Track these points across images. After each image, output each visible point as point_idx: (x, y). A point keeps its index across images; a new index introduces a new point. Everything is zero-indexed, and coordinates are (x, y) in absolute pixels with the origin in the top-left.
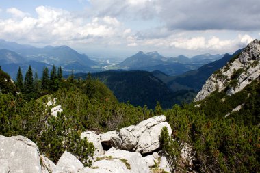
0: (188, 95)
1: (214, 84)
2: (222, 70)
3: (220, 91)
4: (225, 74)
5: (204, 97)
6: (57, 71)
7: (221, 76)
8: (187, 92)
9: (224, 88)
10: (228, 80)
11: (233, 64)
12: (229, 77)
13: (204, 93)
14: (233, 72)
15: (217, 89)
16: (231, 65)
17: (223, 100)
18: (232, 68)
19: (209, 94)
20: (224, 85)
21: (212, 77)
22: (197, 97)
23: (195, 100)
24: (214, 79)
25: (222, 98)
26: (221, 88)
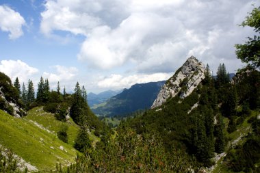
1: (168, 92)
3: (173, 96)
4: (174, 83)
5: (160, 104)
7: (171, 85)
9: (176, 94)
10: (178, 88)
11: (178, 75)
12: (178, 85)
13: (160, 100)
14: (179, 81)
15: (171, 95)
17: (180, 102)
18: (178, 78)
19: (165, 100)
20: (175, 92)
21: (165, 86)
22: (154, 104)
23: (152, 107)
24: (167, 88)
25: (177, 101)
26: (174, 94)
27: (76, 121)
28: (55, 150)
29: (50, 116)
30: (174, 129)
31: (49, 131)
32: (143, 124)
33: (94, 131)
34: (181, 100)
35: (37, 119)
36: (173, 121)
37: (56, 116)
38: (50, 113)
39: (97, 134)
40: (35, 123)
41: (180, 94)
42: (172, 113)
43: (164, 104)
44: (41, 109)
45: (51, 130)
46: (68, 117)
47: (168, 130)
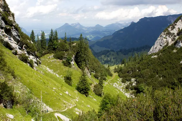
0: (110, 54)
1: (165, 40)
2: (170, 29)
3: (170, 44)
4: (172, 32)
5: (157, 51)
6: (54, 33)
7: (169, 34)
8: (108, 51)
9: (173, 42)
10: (175, 36)
11: (177, 24)
12: (176, 34)
13: (157, 47)
14: (178, 30)
15: (168, 44)
16: (176, 25)
17: (175, 51)
18: (177, 27)
19: (162, 47)
20: (172, 40)
21: (163, 34)
22: (151, 50)
23: (149, 53)
24: (164, 36)
25: (173, 50)
26: (171, 43)
27: (79, 66)
28: (62, 96)
29: (59, 62)
30: (165, 77)
31: (58, 76)
32: (139, 68)
33: (94, 73)
34: (177, 49)
35: (49, 65)
36: (165, 69)
37: (63, 62)
38: (59, 60)
39: (96, 77)
40: (48, 69)
41: (176, 43)
42: (166, 61)
43: (160, 51)
44: (52, 55)
45: (59, 75)
46: (73, 63)
47: (160, 77)
